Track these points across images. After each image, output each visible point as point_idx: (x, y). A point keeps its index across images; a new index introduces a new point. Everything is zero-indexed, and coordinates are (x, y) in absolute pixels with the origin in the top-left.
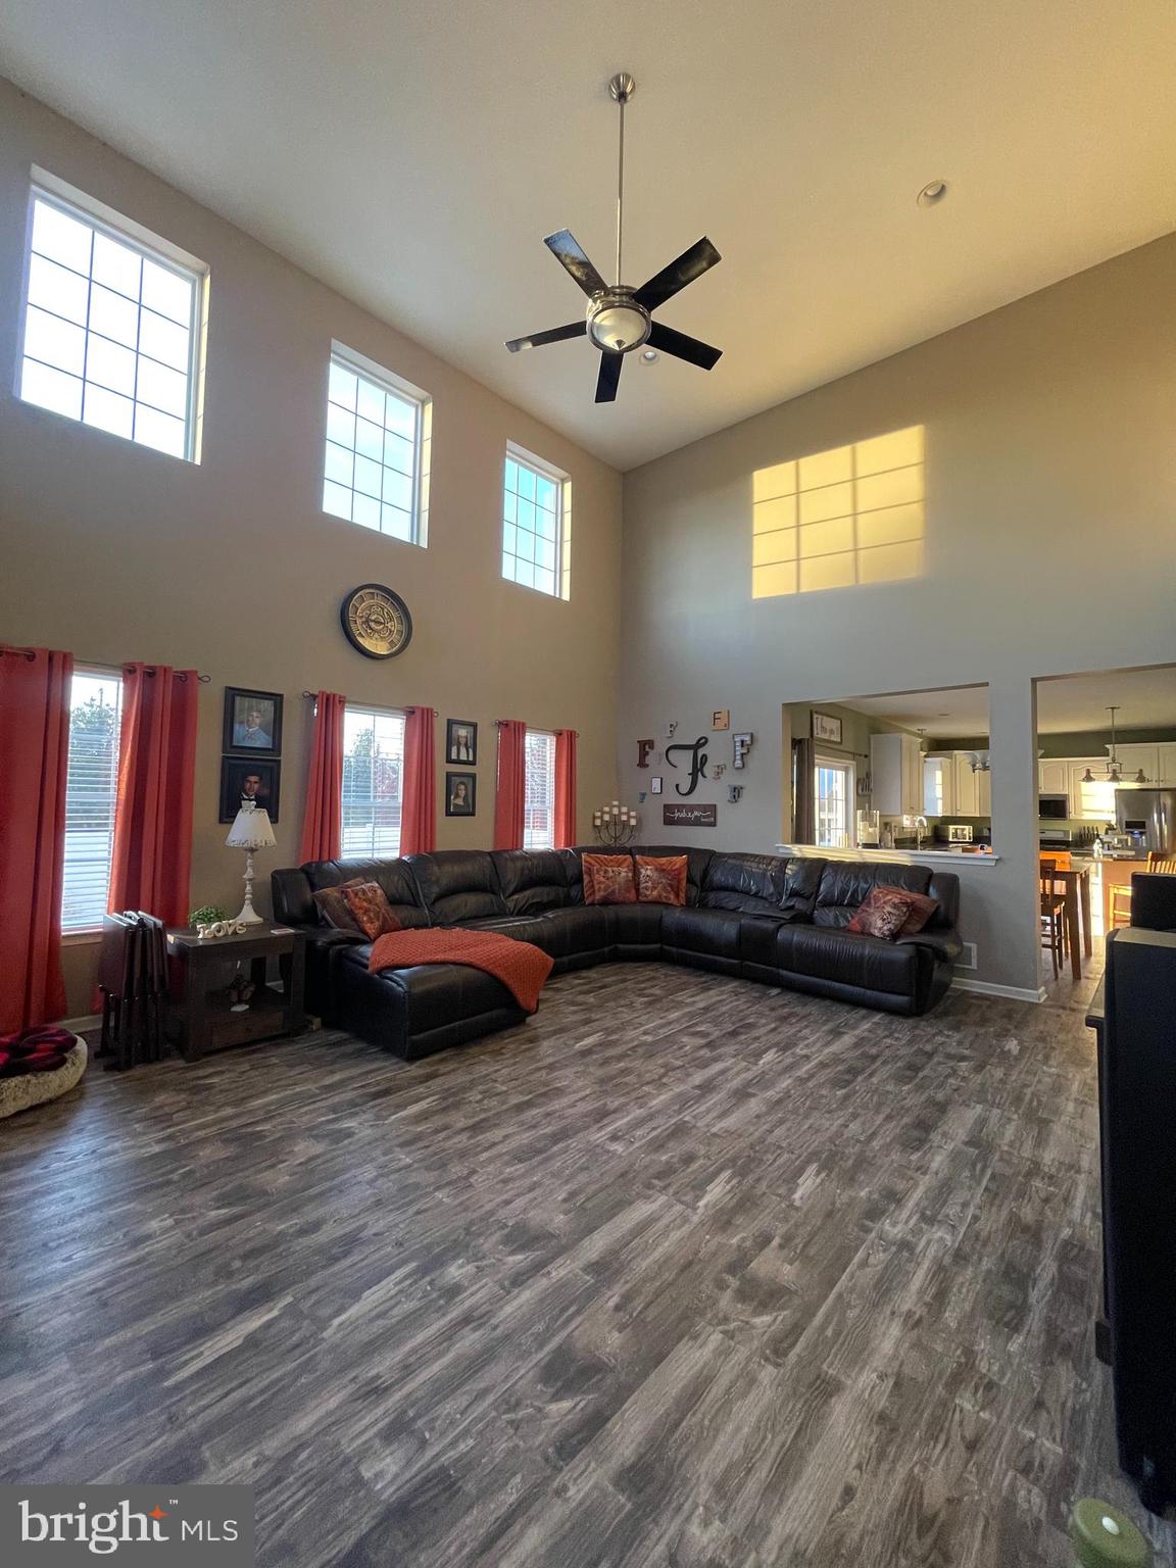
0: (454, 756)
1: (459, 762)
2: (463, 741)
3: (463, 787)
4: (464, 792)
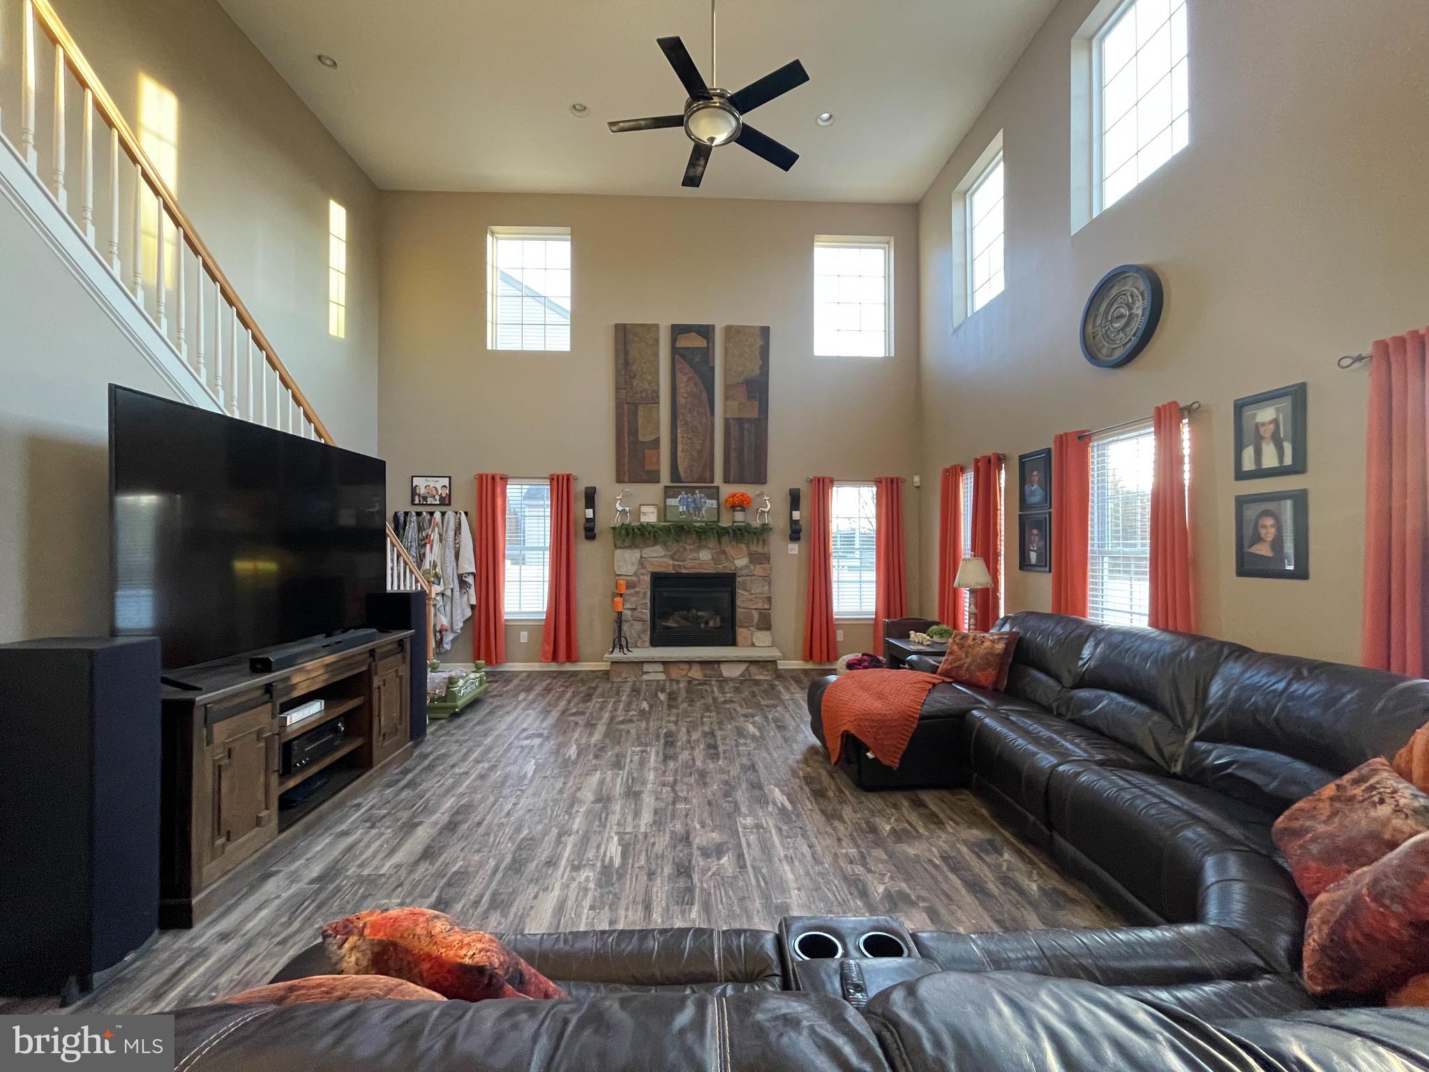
0: (1248, 464)
1: (1261, 473)
2: (1267, 431)
3: (1269, 521)
4: (1273, 531)
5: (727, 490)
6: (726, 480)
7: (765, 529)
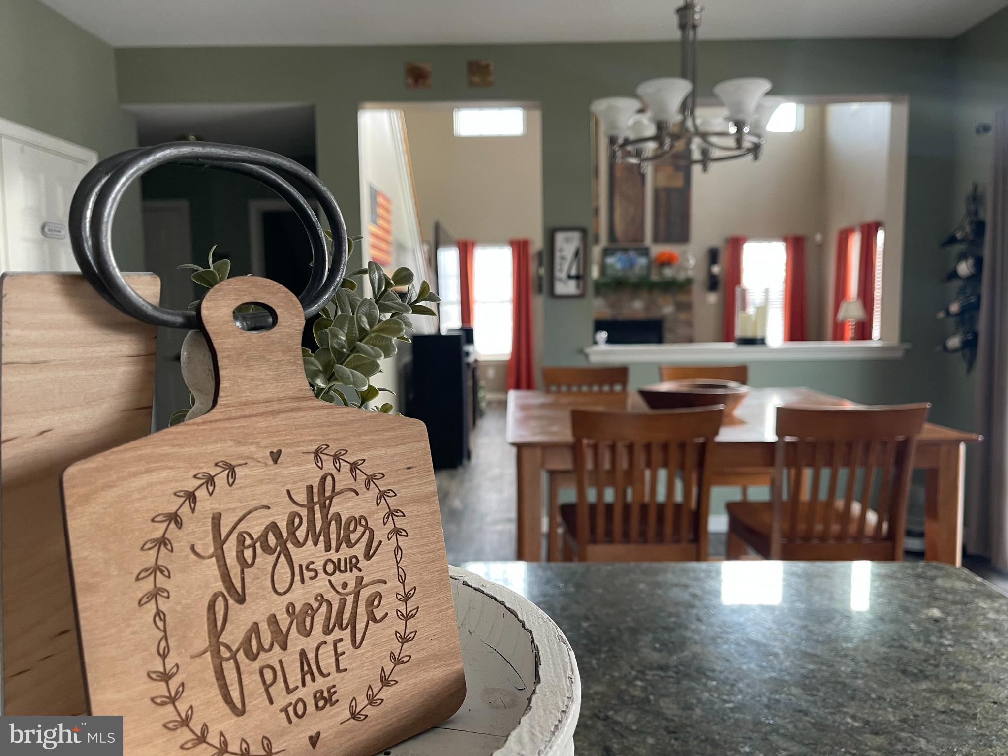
5: (657, 250)
6: (656, 239)
7: (689, 282)
